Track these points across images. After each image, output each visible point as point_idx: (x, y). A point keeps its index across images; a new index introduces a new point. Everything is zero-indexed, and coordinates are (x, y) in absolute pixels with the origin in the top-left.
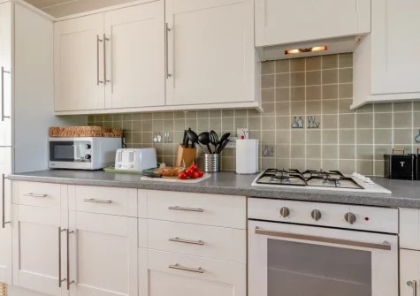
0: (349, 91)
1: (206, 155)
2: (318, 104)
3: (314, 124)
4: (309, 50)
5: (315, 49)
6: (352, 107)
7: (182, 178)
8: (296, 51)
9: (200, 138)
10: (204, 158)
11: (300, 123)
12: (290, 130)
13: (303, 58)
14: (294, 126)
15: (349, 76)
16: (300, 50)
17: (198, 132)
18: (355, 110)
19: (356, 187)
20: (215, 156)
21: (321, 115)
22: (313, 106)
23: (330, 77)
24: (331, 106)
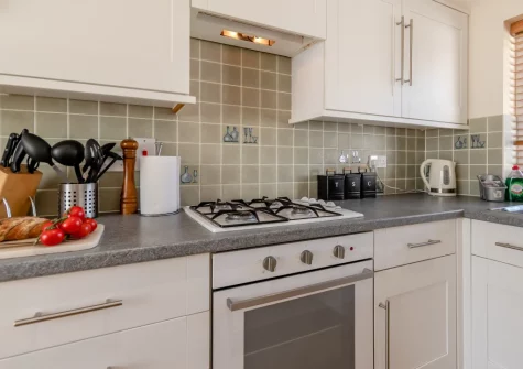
0: (287, 102)
1: (68, 188)
2: (255, 112)
3: (251, 139)
4: (250, 39)
5: (258, 40)
6: (291, 121)
7: (52, 241)
8: (233, 34)
9: (56, 152)
10: (61, 193)
11: (234, 135)
12: (221, 144)
13: (239, 48)
14: (227, 139)
15: (287, 84)
16: (240, 35)
17: (52, 141)
18: (293, 125)
19: (327, 214)
20: (90, 187)
21: (259, 127)
22: (251, 114)
23: (268, 81)
24: (270, 117)
